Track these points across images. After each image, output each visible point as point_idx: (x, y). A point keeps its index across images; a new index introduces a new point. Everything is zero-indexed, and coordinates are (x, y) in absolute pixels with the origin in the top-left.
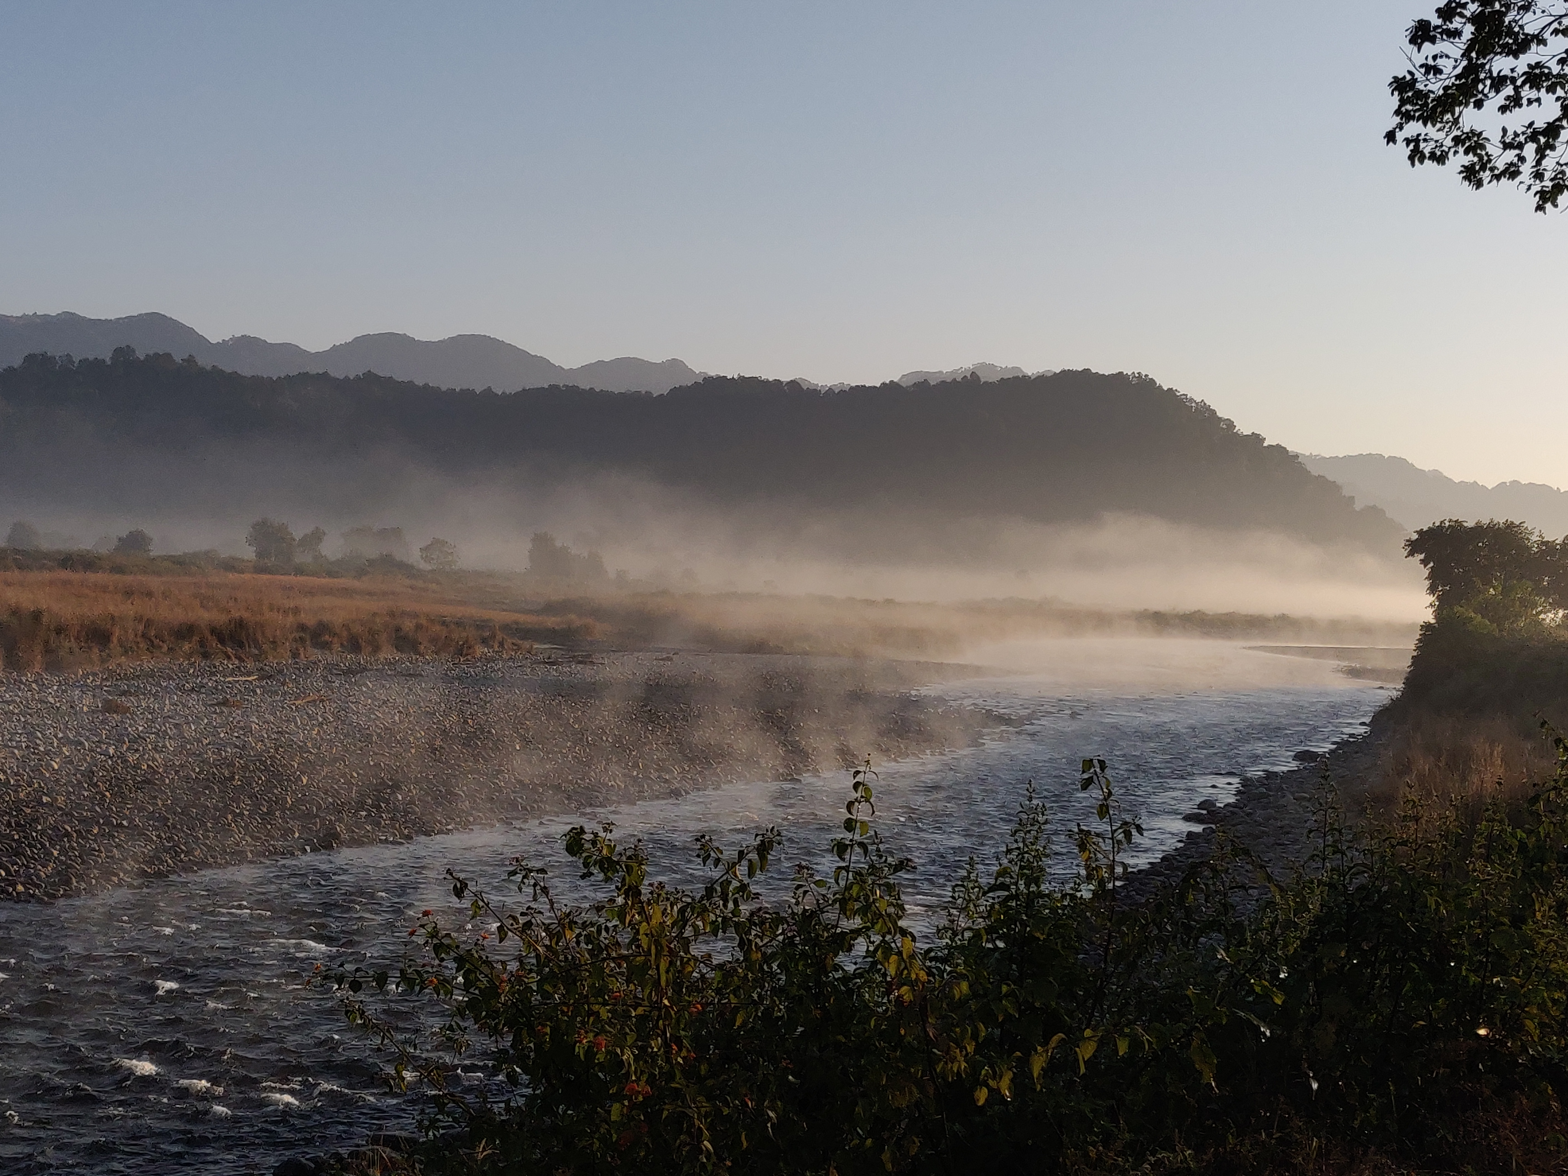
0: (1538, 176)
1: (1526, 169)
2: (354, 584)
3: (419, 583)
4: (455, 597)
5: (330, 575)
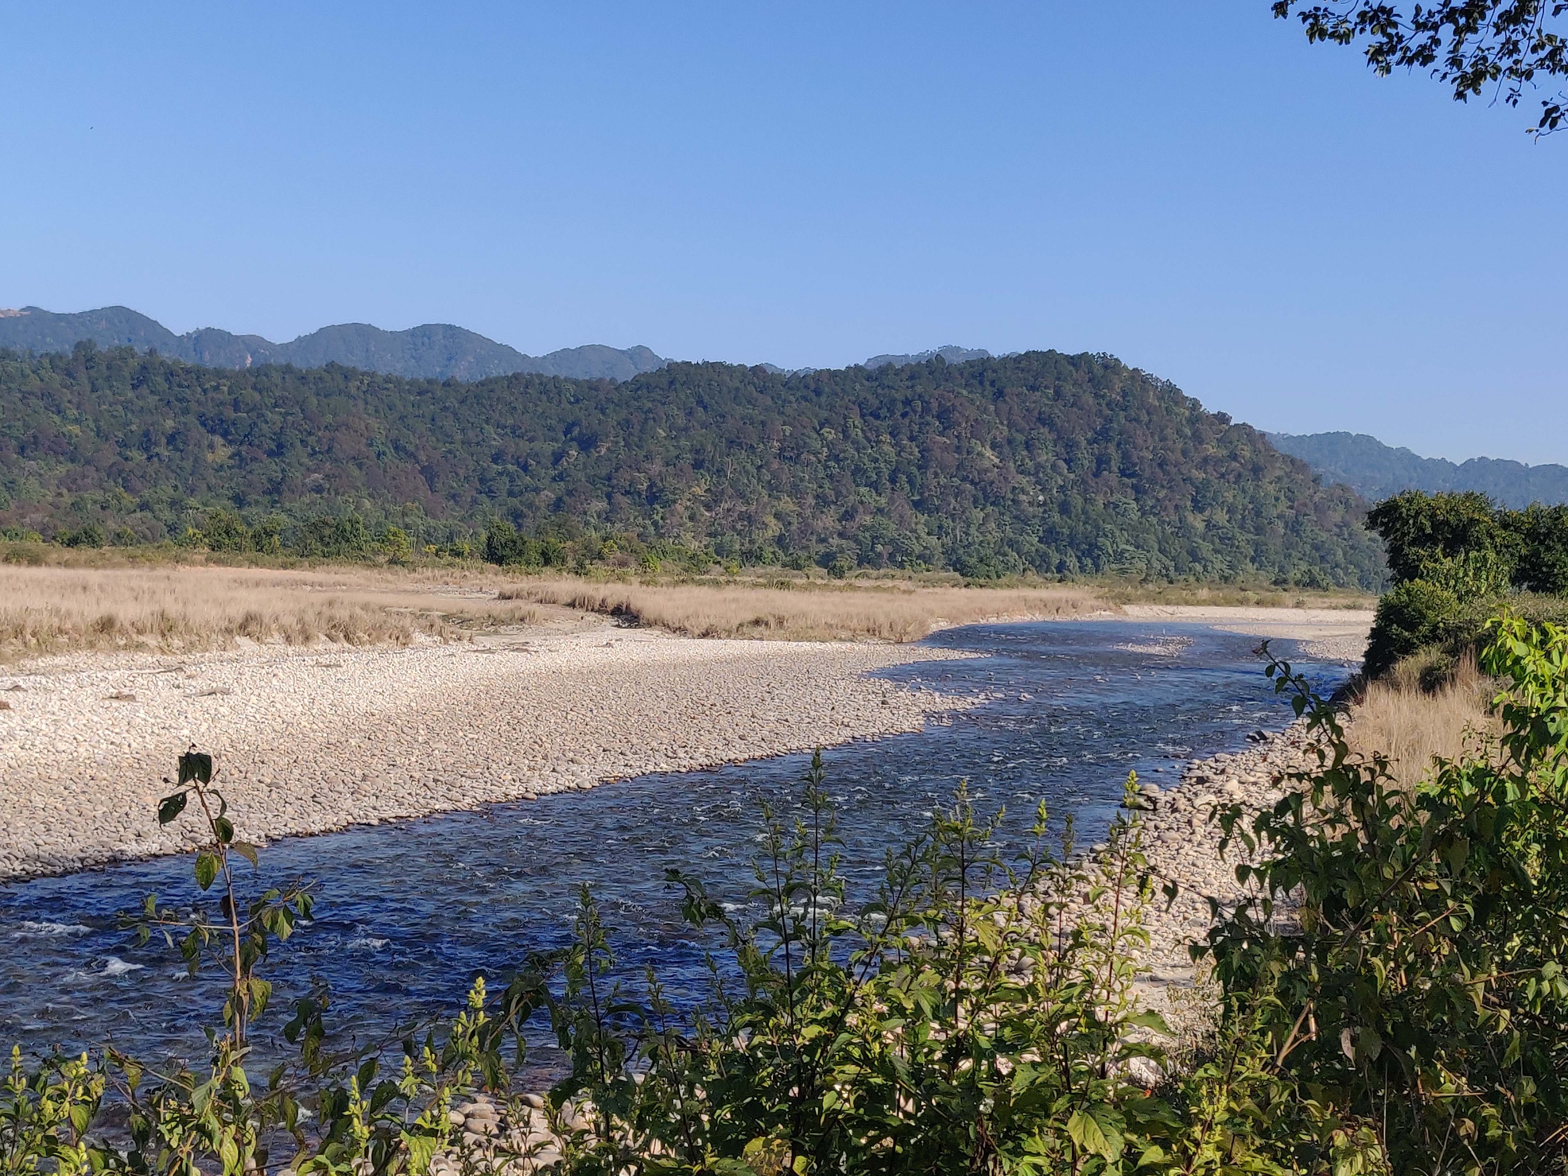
0: (1455, 61)
2: (308, 575)
3: (374, 574)
4: (409, 587)
5: (284, 567)
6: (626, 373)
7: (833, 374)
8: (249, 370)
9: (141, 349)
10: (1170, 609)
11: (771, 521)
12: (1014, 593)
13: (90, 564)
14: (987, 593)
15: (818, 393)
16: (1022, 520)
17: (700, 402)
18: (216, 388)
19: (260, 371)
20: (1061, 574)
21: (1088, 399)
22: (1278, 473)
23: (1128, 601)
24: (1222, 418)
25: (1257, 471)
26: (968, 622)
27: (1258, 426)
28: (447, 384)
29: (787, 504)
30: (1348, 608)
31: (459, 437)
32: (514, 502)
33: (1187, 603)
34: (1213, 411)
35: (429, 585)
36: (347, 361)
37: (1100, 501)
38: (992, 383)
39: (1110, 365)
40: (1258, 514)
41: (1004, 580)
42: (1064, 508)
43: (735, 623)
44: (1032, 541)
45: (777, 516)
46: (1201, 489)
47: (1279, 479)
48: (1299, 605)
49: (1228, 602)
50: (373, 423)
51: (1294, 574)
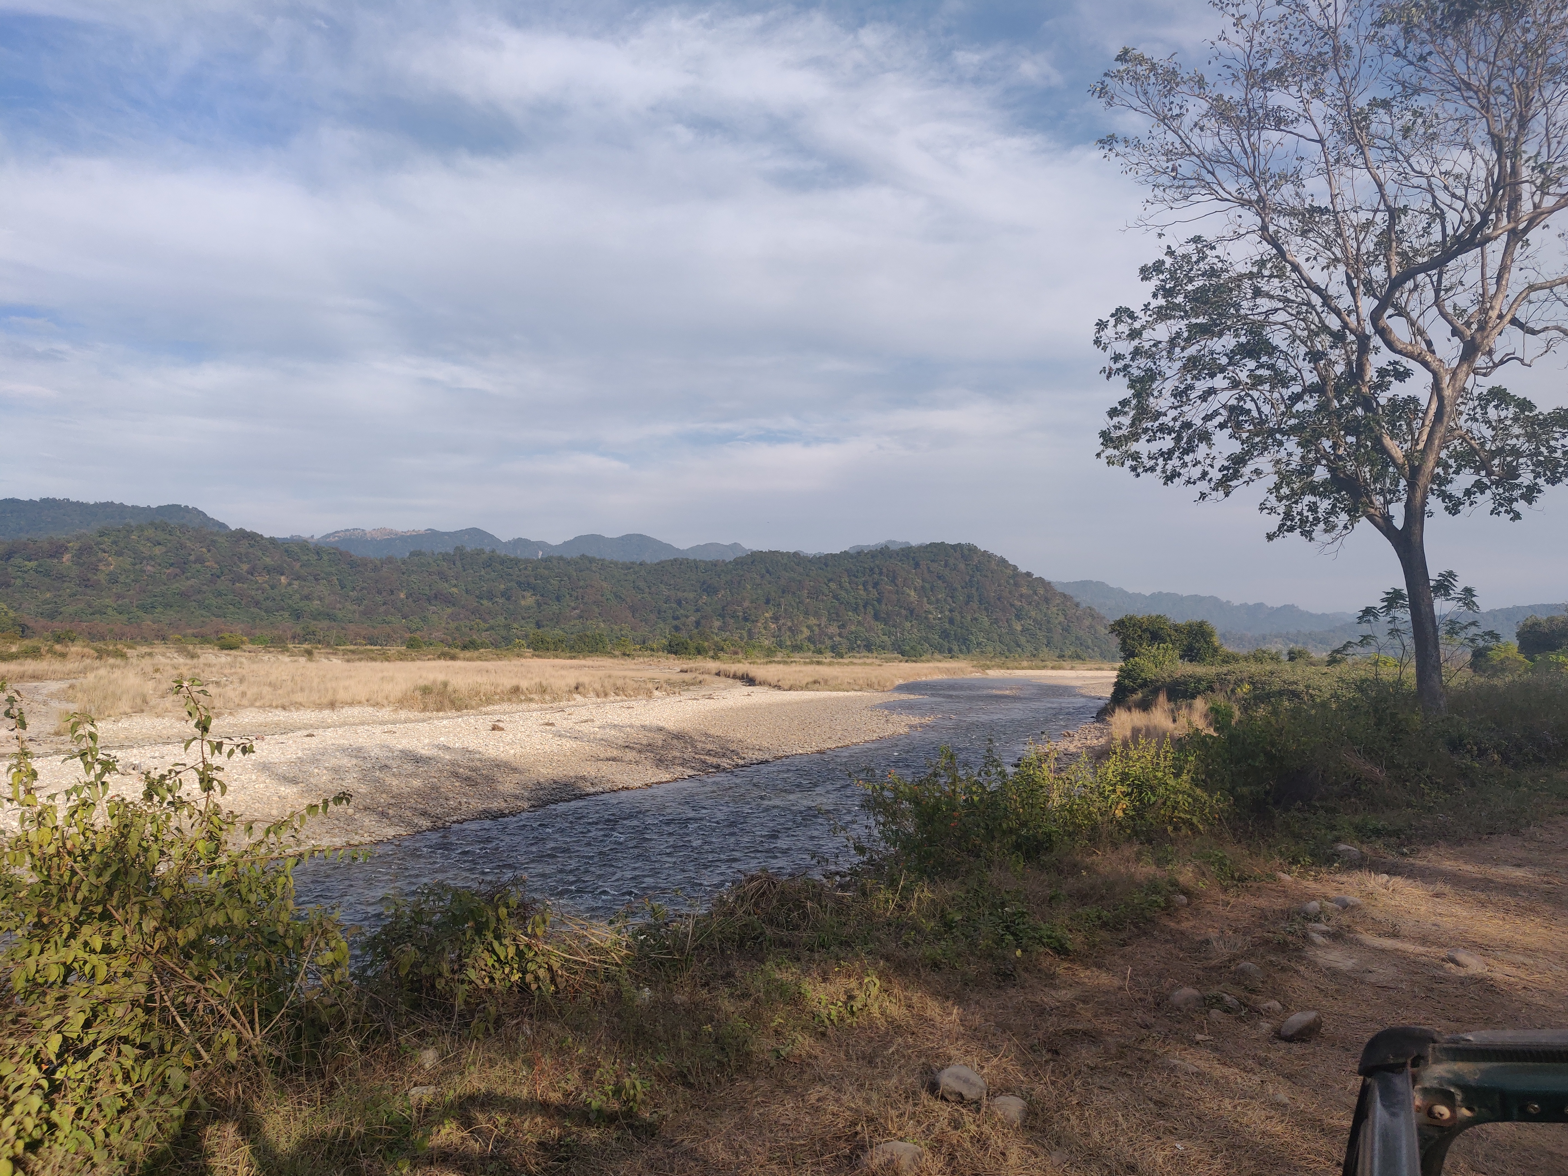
0: (1164, 472)
1: (1159, 469)
2: (583, 662)
3: (616, 661)
4: (634, 667)
5: (571, 658)
6: (730, 557)
7: (833, 556)
8: (542, 559)
9: (487, 549)
10: (1009, 671)
11: (805, 630)
12: (931, 665)
13: (479, 658)
14: (919, 665)
15: (826, 565)
16: (931, 627)
17: (768, 571)
18: (526, 569)
19: (547, 560)
20: (951, 654)
21: (962, 566)
22: (1058, 602)
23: (989, 668)
24: (1029, 574)
25: (1047, 600)
26: (911, 680)
27: (1047, 578)
28: (641, 564)
29: (813, 621)
30: (1097, 669)
31: (647, 590)
32: (675, 622)
33: (1017, 668)
34: (1024, 571)
35: (642, 666)
36: (590, 554)
37: (969, 618)
38: (913, 559)
39: (972, 549)
40: (1049, 622)
41: (923, 658)
42: (951, 621)
43: (804, 682)
44: (935, 638)
45: (808, 627)
46: (1020, 610)
47: (1058, 605)
48: (1072, 668)
49: (1038, 668)
50: (605, 585)
51: (1068, 653)
